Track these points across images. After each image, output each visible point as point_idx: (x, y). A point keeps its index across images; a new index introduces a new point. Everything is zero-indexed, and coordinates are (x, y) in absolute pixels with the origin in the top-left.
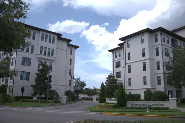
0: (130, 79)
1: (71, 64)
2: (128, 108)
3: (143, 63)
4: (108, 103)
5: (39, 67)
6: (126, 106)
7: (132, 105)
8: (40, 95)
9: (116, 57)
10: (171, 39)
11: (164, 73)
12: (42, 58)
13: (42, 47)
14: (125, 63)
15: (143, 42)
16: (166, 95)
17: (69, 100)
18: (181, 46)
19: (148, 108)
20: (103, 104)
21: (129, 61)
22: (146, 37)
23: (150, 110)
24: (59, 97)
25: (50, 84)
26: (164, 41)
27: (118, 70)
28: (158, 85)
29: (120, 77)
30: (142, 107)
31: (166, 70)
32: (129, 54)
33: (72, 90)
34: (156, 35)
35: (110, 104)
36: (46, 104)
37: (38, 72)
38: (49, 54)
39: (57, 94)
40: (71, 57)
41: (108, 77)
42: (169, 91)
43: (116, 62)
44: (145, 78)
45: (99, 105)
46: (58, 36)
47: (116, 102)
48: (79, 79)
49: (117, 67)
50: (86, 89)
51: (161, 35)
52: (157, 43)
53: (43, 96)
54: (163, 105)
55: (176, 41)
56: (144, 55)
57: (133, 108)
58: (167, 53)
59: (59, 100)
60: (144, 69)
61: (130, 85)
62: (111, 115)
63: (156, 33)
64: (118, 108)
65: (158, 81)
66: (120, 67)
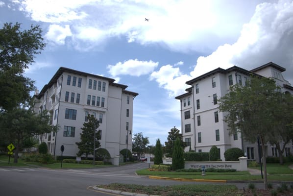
0: (199, 134)
1: (128, 116)
3: (215, 112)
4: (165, 165)
5: (86, 120)
6: (183, 167)
7: (192, 166)
8: (87, 155)
9: (185, 106)
12: (90, 110)
13: (89, 96)
15: (214, 85)
17: (125, 161)
19: (203, 170)
20: (159, 166)
21: (199, 111)
22: (217, 79)
23: (207, 173)
24: (110, 158)
25: (99, 141)
27: (187, 122)
28: (234, 140)
29: (190, 131)
32: (198, 101)
33: (130, 148)
34: (231, 77)
36: (92, 166)
37: (84, 127)
38: (98, 104)
39: (108, 154)
40: (127, 107)
41: (170, 131)
42: (248, 148)
43: (185, 112)
44: (217, 131)
46: (109, 82)
47: (171, 163)
48: (140, 134)
49: (186, 119)
50: (149, 146)
51: (236, 75)
53: (91, 156)
54: (231, 166)
56: (216, 103)
57: (190, 171)
59: (111, 161)
60: (217, 120)
61: (200, 141)
62: (158, 178)
63: (229, 74)
64: (174, 170)
65: (234, 135)
66: (190, 118)
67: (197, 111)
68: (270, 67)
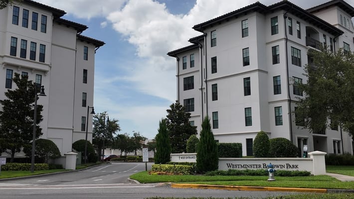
0: (215, 114)
1: (85, 81)
2: (222, 174)
3: (245, 79)
4: (177, 163)
5: (8, 85)
6: (217, 168)
7: (229, 166)
8: (13, 152)
9: (184, 67)
10: (306, 27)
11: (290, 101)
12: (17, 67)
13: (14, 39)
14: (204, 80)
15: (245, 33)
16: (295, 147)
17: (83, 162)
18: (325, 43)
20: (167, 166)
21: (215, 76)
22: (252, 23)
24: (60, 156)
25: (39, 125)
26: (291, 33)
27: (188, 94)
28: (276, 125)
29: (193, 110)
30: (253, 171)
31: (294, 94)
32: (214, 60)
33: (90, 139)
34: (275, 19)
35: (181, 165)
36: (29, 174)
37: (7, 98)
38: (33, 56)
39: (56, 150)
42: (299, 139)
43: (185, 79)
44: (248, 110)
45: (156, 169)
48: (103, 115)
49: (185, 89)
51: (285, 17)
52: (276, 37)
53: (21, 155)
54: (297, 167)
55: (316, 33)
56: (246, 63)
57: (232, 173)
58: (295, 57)
59: (60, 162)
60: (247, 91)
61: (216, 125)
63: (274, 15)
64: (199, 173)
65: (276, 117)
66: (193, 88)
67: (211, 76)
68: (336, 7)
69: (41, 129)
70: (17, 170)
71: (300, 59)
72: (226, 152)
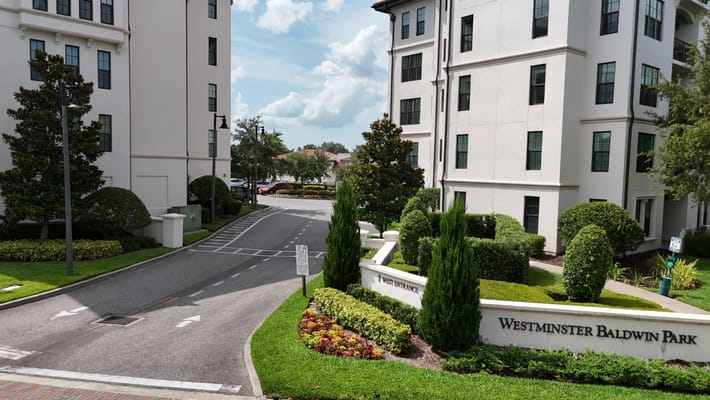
1: (213, 61)
3: (532, 67)
9: (405, 34)
11: (632, 120)
14: (443, 65)
17: (206, 219)
24: (149, 222)
25: (95, 163)
28: (593, 170)
29: (418, 122)
31: (642, 102)
32: (468, 21)
33: (224, 171)
37: (22, 107)
38: (86, 12)
40: (212, 28)
41: (369, 130)
42: (639, 201)
43: (404, 58)
44: (535, 138)
48: (254, 123)
54: (692, 340)
56: (540, 29)
58: (652, 20)
59: (152, 232)
60: (537, 95)
61: (461, 162)
65: (594, 153)
66: (419, 78)
67: (459, 58)
69: (101, 172)
70: (49, 260)
71: (660, 24)
72: (492, 265)
